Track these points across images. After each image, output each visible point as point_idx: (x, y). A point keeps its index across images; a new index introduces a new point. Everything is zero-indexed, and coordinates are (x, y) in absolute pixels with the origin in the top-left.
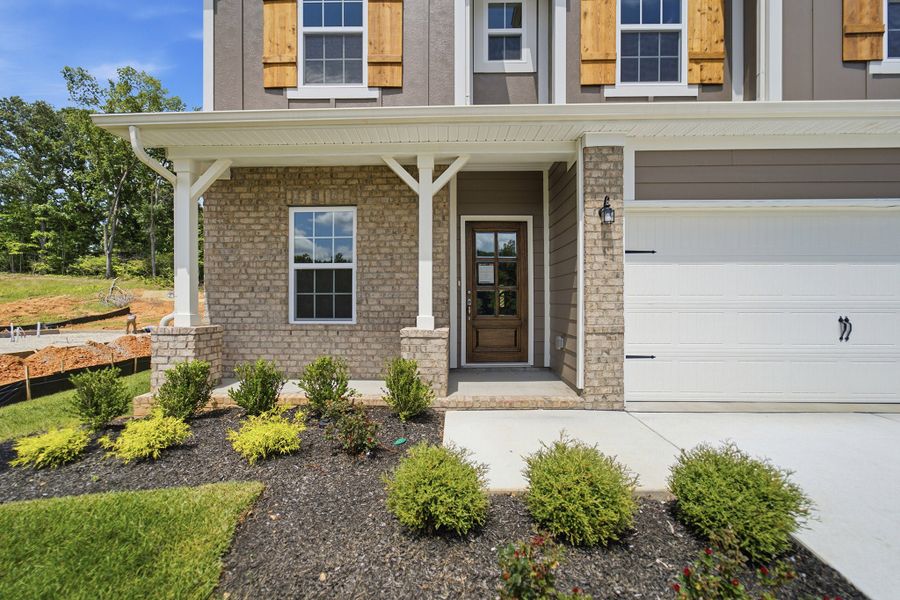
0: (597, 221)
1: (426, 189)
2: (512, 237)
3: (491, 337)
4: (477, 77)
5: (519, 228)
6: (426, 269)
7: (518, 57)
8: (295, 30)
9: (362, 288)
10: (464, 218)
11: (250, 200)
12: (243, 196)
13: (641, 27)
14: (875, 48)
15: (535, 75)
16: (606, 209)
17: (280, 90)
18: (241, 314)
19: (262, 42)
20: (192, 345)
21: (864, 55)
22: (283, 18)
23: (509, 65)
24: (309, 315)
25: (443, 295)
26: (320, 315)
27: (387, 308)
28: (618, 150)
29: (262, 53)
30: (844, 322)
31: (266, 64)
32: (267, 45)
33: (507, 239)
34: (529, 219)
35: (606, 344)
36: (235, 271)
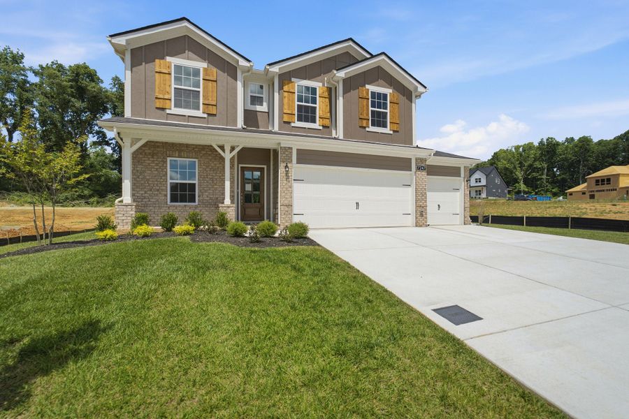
0: (284, 170)
1: (228, 156)
2: (258, 173)
3: (250, 212)
4: (246, 112)
5: (261, 170)
6: (227, 184)
7: (262, 105)
8: (170, 86)
9: (200, 191)
10: (240, 165)
11: (150, 153)
12: (146, 151)
13: (304, 104)
14: (368, 124)
15: (268, 113)
16: (286, 167)
17: (163, 109)
18: (145, 200)
19: (155, 88)
20: (134, 209)
21: (364, 125)
22: (165, 80)
23: (258, 108)
24: (176, 201)
25: (232, 194)
26: (181, 201)
27: (210, 198)
28: (291, 148)
29: (155, 92)
30: (357, 204)
31: (157, 98)
32: (157, 90)
33: (257, 174)
34: (265, 167)
35: (287, 209)
36: (142, 182)
